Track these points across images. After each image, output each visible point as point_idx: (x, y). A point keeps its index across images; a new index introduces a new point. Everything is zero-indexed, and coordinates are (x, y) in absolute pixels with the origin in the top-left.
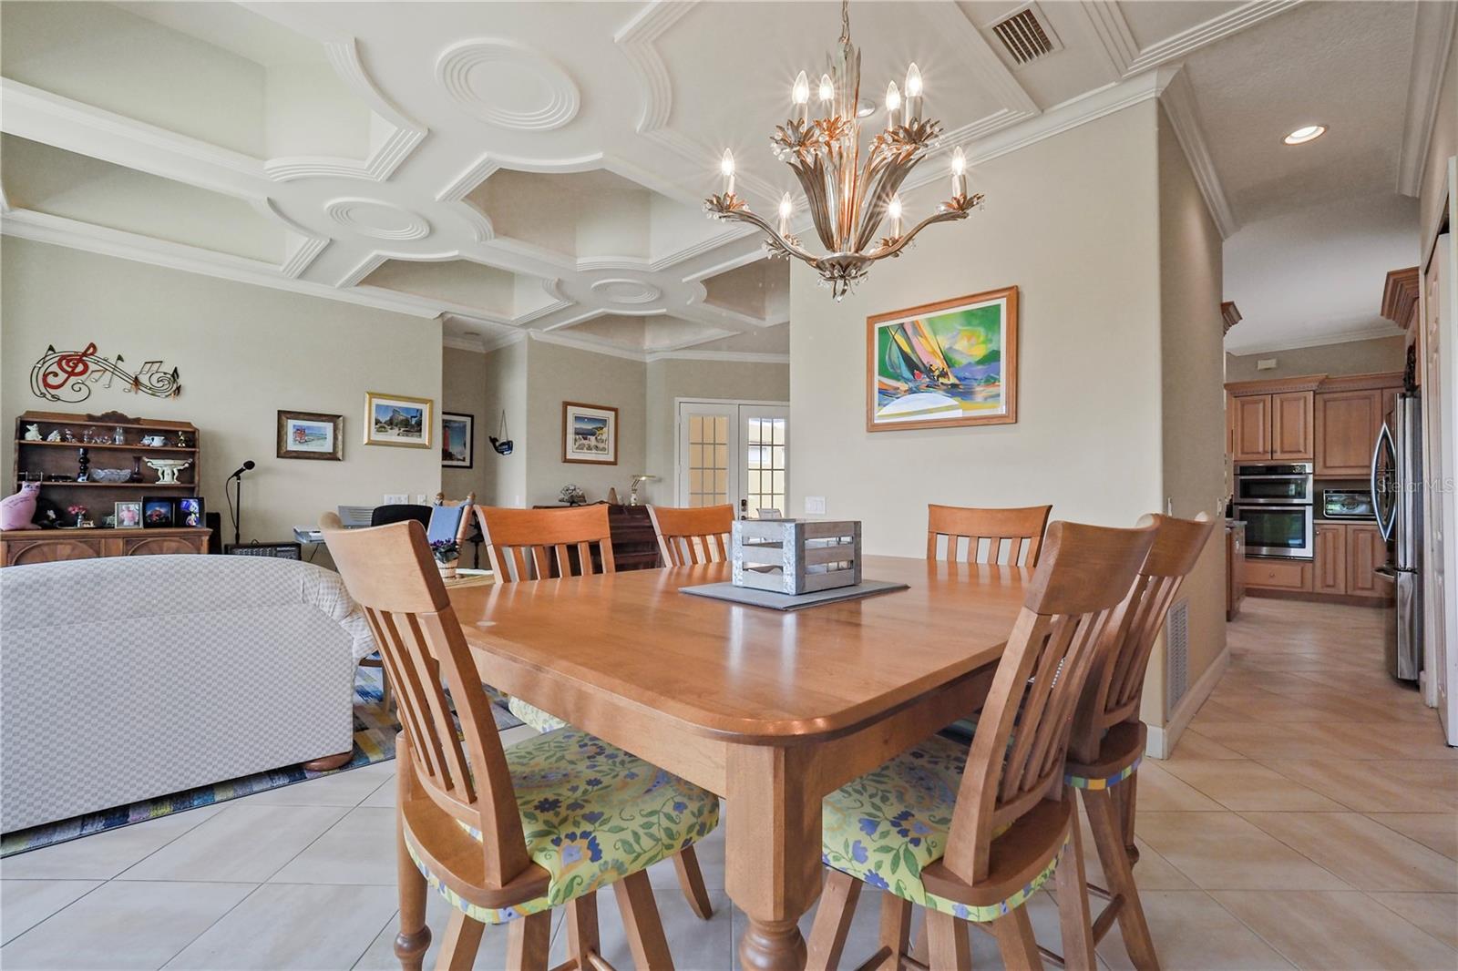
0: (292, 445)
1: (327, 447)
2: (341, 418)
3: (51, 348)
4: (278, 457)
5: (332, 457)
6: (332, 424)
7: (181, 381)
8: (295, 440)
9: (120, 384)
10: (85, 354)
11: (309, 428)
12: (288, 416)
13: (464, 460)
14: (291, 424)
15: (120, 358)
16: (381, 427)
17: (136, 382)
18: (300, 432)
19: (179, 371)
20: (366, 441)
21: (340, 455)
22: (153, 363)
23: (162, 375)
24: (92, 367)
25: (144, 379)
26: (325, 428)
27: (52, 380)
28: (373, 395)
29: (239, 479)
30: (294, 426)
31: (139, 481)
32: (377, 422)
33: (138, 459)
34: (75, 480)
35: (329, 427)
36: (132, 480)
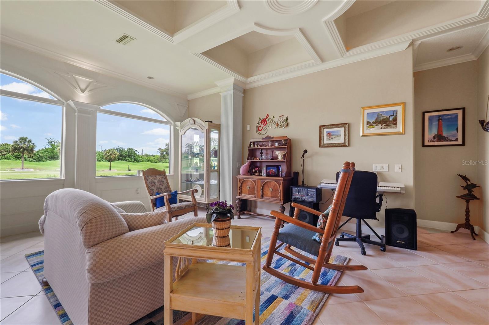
0: (326, 141)
1: (341, 140)
2: (348, 124)
3: (260, 119)
4: (320, 147)
5: (343, 145)
6: (343, 128)
7: (289, 121)
8: (327, 139)
9: (274, 126)
10: (266, 118)
11: (333, 132)
12: (324, 127)
13: (456, 140)
14: (325, 131)
15: (274, 117)
16: (370, 126)
17: (277, 124)
18: (329, 134)
19: (288, 118)
20: (361, 134)
21: (347, 144)
22: (281, 116)
23: (284, 120)
24: (268, 122)
25: (279, 123)
26: (340, 131)
27: (260, 128)
28: (364, 108)
29: (303, 158)
30: (327, 132)
31: (273, 160)
32: (368, 123)
33: (273, 151)
34: (259, 160)
35: (342, 130)
36: (272, 159)
